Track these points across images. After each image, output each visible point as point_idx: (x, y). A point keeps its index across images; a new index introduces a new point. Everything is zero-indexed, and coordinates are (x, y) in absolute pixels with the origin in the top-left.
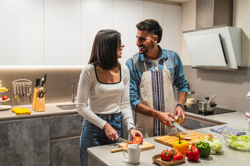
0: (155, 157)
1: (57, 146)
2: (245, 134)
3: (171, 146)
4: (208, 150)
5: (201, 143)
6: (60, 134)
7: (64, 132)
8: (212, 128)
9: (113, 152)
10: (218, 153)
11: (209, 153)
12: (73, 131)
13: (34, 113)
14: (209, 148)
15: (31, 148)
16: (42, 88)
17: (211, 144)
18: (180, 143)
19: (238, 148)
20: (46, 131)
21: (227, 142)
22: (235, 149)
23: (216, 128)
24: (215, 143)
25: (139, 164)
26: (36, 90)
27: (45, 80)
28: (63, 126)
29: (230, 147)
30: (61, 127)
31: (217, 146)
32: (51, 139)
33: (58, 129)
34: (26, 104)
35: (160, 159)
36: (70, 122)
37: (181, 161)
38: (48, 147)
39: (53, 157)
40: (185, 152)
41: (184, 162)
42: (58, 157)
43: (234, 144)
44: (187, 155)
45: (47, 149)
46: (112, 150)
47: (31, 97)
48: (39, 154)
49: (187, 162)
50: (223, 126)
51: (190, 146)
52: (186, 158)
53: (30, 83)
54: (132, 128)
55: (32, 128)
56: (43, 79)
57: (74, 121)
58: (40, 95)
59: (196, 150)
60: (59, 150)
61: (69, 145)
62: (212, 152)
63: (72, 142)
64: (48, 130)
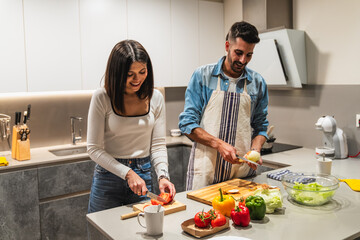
0: (186, 224)
1: (51, 210)
2: (314, 180)
3: (210, 204)
4: (262, 209)
5: (252, 198)
6: (54, 192)
7: (59, 189)
8: (269, 173)
9: (124, 219)
10: (277, 211)
11: (264, 212)
12: (73, 187)
13: (13, 164)
14: (263, 205)
15: (11, 216)
16: (24, 126)
17: (266, 199)
18: (222, 200)
19: (305, 202)
20: (32, 189)
21: (290, 194)
22: (300, 203)
23: (275, 172)
24: (273, 196)
25: (161, 235)
26: (16, 129)
27: (29, 114)
28: (57, 180)
29: (294, 201)
30: (54, 181)
31: (275, 201)
32: (40, 200)
33: (50, 184)
34: (4, 150)
35: (192, 227)
36: (69, 174)
37: (223, 227)
38: (37, 213)
39: (44, 227)
40: (229, 213)
41: (228, 229)
42: (52, 227)
43: (300, 196)
44: (232, 217)
45: (35, 215)
46: (124, 215)
47: (9, 140)
48: (23, 223)
49: (232, 227)
50: (284, 169)
51: (237, 204)
52: (231, 222)
53: (8, 119)
54: (162, 177)
55: (10, 185)
56: (26, 113)
57: (75, 172)
58: (22, 136)
59: (245, 209)
60: (53, 215)
61: (68, 208)
62: (268, 210)
63: (72, 202)
64: (35, 187)
